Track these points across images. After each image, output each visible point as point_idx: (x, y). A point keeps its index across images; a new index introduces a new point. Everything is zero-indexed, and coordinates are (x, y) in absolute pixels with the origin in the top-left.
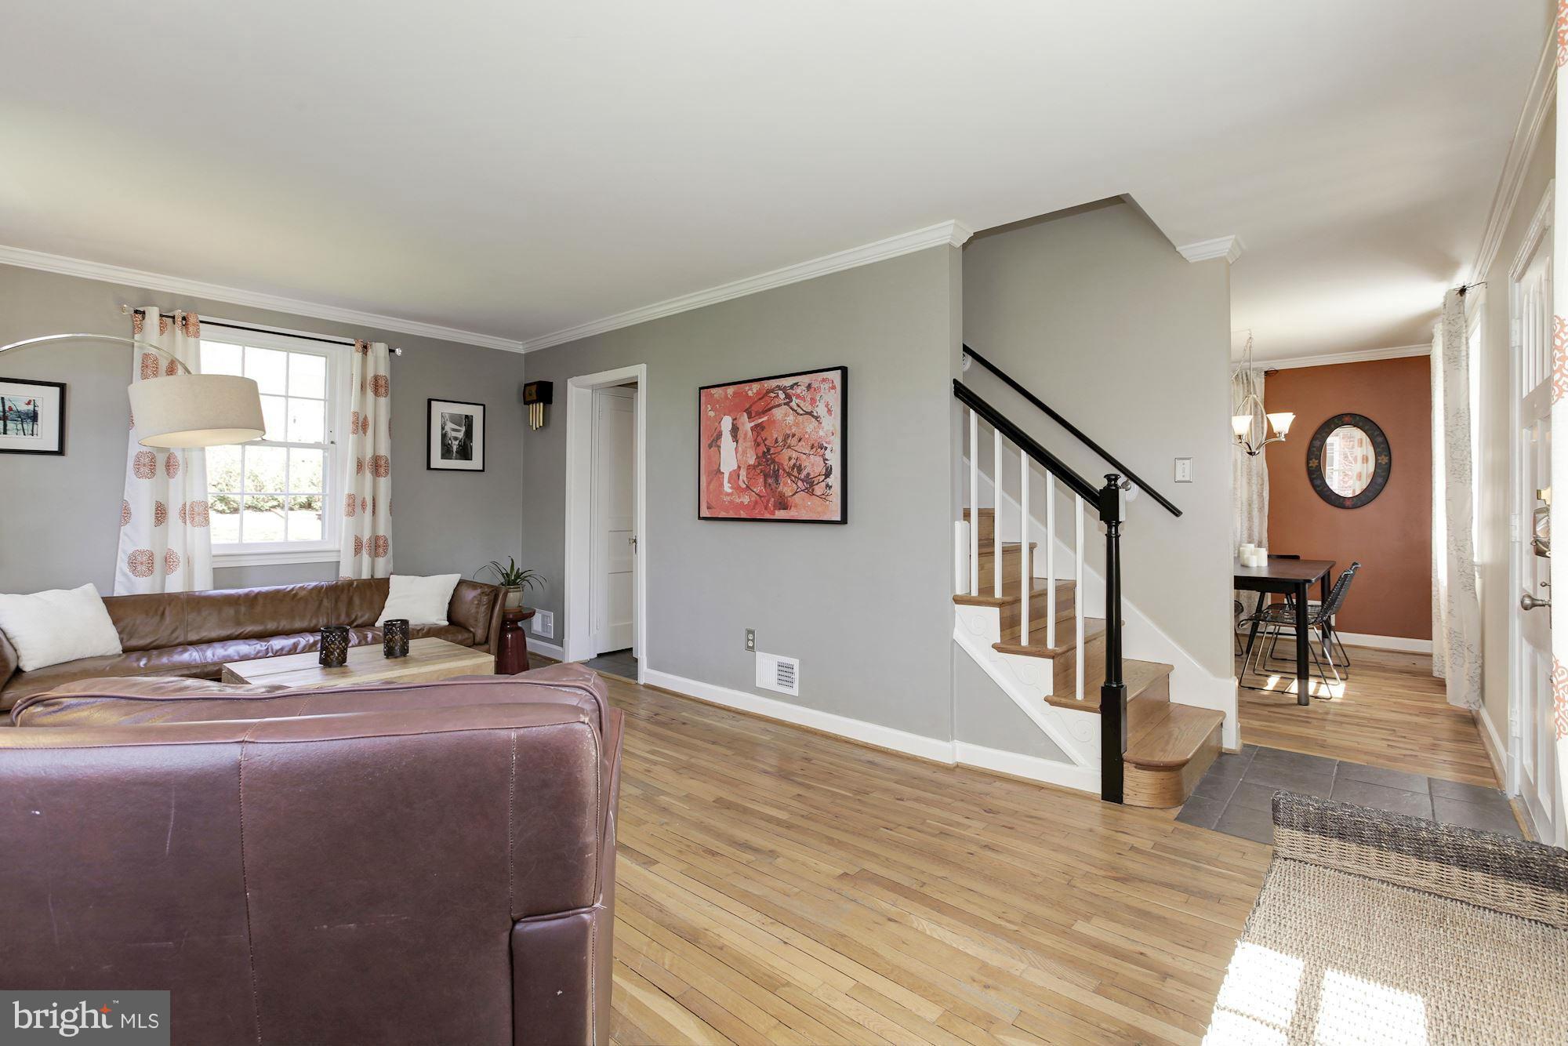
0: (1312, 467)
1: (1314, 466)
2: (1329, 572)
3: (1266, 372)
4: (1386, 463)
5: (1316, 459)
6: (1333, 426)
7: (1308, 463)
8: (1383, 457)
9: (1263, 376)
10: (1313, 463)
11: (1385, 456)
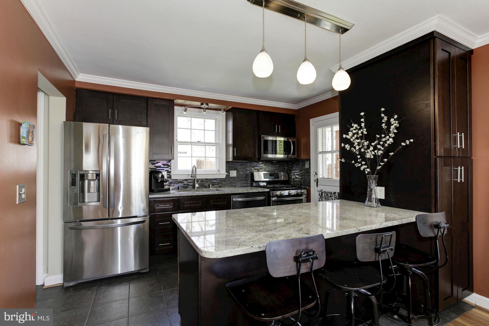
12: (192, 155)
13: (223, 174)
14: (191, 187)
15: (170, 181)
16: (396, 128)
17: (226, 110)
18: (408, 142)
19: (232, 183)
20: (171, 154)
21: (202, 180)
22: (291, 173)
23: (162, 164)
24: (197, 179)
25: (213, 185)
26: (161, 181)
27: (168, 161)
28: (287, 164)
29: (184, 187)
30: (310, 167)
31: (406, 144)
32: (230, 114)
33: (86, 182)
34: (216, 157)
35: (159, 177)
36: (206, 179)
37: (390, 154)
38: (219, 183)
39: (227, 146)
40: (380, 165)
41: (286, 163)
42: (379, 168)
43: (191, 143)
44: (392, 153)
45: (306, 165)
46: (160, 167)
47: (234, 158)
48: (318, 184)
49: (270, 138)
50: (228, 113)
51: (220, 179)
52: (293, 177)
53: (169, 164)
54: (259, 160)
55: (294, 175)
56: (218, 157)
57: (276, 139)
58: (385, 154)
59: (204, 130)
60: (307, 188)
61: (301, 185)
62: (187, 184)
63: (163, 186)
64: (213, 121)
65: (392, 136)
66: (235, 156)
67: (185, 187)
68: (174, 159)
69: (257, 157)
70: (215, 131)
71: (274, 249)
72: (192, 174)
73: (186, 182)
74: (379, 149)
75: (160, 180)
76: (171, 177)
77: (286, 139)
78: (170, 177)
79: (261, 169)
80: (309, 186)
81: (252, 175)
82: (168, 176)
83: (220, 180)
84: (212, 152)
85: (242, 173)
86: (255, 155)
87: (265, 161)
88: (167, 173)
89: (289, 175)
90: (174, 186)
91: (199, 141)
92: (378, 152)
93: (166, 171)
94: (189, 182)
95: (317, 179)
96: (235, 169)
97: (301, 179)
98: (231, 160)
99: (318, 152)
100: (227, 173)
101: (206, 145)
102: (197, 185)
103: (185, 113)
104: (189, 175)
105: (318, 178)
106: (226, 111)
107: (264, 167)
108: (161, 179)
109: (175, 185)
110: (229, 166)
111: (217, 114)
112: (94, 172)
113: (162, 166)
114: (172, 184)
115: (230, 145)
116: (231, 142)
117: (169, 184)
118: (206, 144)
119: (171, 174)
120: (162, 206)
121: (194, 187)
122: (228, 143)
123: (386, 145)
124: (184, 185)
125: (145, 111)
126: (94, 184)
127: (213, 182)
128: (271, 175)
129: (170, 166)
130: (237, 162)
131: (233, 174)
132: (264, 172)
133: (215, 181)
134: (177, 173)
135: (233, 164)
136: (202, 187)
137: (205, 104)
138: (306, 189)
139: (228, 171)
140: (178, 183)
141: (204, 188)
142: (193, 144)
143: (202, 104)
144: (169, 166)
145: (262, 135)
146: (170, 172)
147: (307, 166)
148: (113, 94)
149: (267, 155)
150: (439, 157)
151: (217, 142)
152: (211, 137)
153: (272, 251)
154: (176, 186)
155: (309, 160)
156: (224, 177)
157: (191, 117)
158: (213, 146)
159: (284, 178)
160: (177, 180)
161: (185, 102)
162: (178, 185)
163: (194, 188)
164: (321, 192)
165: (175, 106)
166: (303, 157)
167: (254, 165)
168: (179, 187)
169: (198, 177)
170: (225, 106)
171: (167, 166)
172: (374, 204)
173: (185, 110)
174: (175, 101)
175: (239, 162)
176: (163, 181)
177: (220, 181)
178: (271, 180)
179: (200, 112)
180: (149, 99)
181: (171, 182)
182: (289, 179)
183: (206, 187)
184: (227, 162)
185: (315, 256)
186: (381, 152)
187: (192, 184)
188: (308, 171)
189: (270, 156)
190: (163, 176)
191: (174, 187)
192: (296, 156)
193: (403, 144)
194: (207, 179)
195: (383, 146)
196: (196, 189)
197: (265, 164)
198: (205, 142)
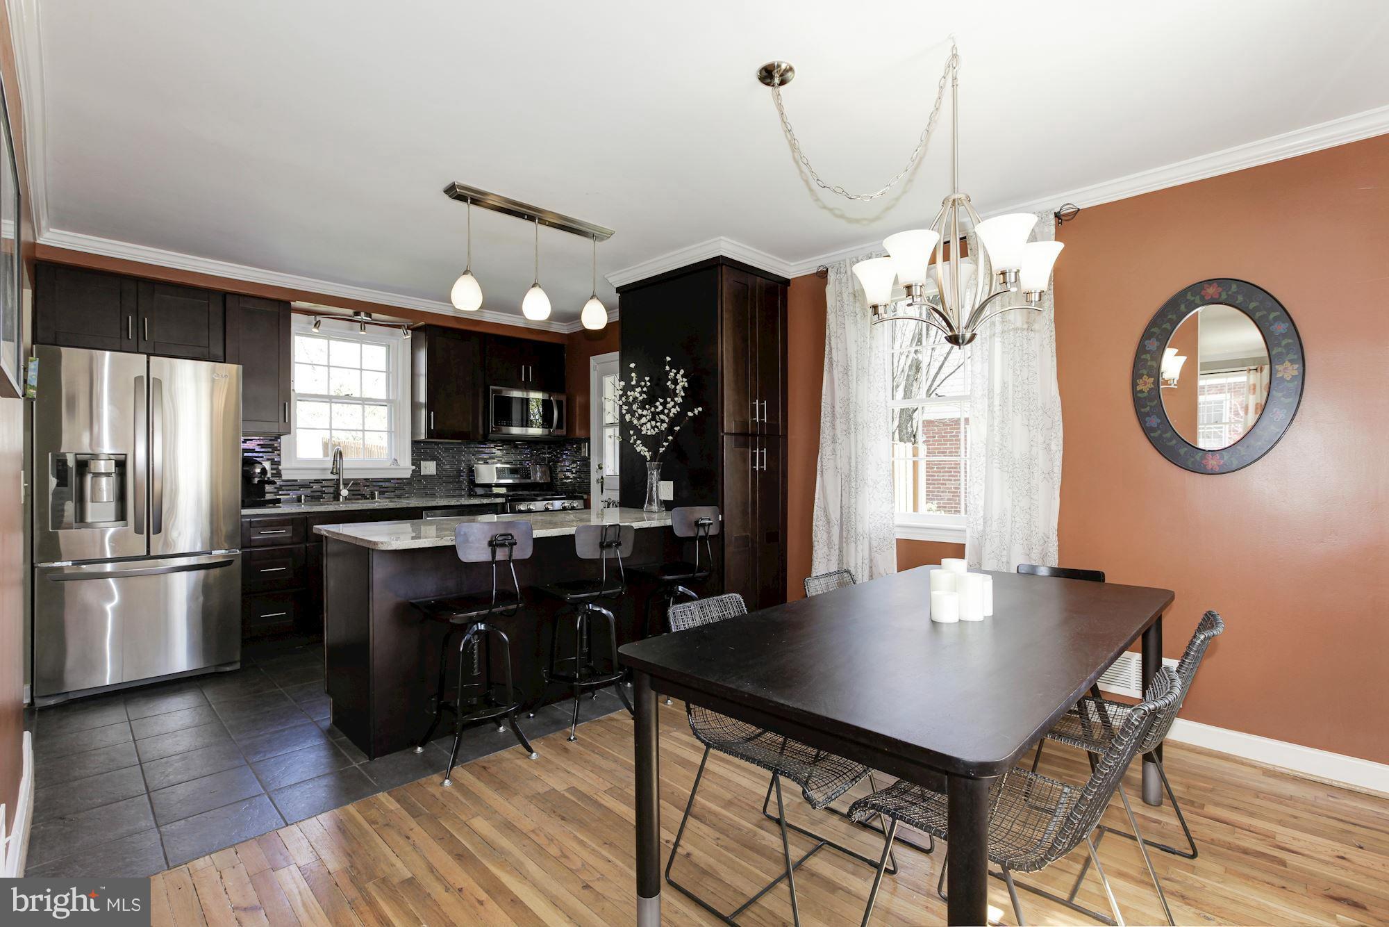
0: (1141, 391)
1: (1146, 388)
2: (1159, 620)
3: (1057, 215)
4: (1294, 377)
5: (1149, 376)
6: (1183, 308)
7: (1134, 385)
8: (1287, 364)
9: (1053, 222)
10: (1145, 383)
11: (1292, 361)
12: (331, 426)
13: (405, 469)
14: (329, 498)
15: (279, 483)
16: (684, 388)
17: (411, 327)
18: (696, 412)
19: (425, 488)
20: (285, 421)
21: (356, 482)
22: (556, 467)
23: (259, 445)
24: (343, 479)
25: (381, 493)
26: (258, 481)
27: (273, 438)
28: (549, 448)
29: (312, 497)
30: (589, 454)
31: (694, 414)
32: (422, 336)
33: (89, 478)
34: (389, 432)
35: (255, 473)
36: (365, 479)
37: (676, 428)
38: (396, 489)
39: (415, 406)
40: (664, 446)
41: (546, 447)
42: (662, 450)
43: (329, 399)
44: (678, 428)
45: (583, 450)
46: (253, 451)
47: (430, 433)
48: (604, 488)
49: (516, 394)
50: (416, 332)
51: (398, 479)
52: (561, 476)
53: (275, 445)
54: (485, 440)
55: (562, 471)
56: (393, 430)
57: (527, 395)
58: (670, 430)
59: (361, 370)
60: (585, 497)
61: (574, 491)
62: (319, 490)
63: (263, 493)
64: (382, 351)
65: (679, 402)
66: (432, 428)
67: (316, 498)
68: (290, 433)
69: (481, 432)
70: (388, 372)
71: (465, 532)
72: (333, 468)
73: (316, 487)
74: (663, 421)
75: (256, 480)
76: (281, 474)
77: (546, 397)
78: (278, 474)
79: (490, 458)
80: (588, 493)
81: (471, 472)
82: (274, 472)
83: (399, 481)
84: (379, 418)
85: (448, 467)
86: (476, 426)
87: (499, 440)
88: (272, 464)
89: (552, 471)
90: (289, 495)
91: (348, 395)
92: (661, 425)
93: (268, 459)
94: (324, 487)
95: (602, 478)
96: (433, 458)
97: (575, 478)
98: (423, 437)
99: (604, 424)
100: (414, 467)
101: (366, 404)
102: (344, 492)
103: (315, 330)
104: (325, 469)
105: (604, 477)
106: (412, 330)
107: (499, 453)
108: (261, 477)
109: (289, 492)
110: (420, 450)
111: (392, 335)
112: (112, 457)
113: (257, 449)
114: (283, 490)
115: (421, 404)
116: (422, 397)
117: (276, 490)
118: (364, 401)
119: (280, 467)
120: (268, 534)
121: (336, 496)
122: (416, 400)
123: (671, 415)
124: (312, 492)
125: (220, 323)
126: (108, 484)
127: (381, 487)
128: (513, 471)
129: (279, 450)
130: (436, 444)
131: (429, 468)
132: (499, 465)
133: (387, 484)
134: (294, 465)
135: (429, 446)
136: (356, 497)
137: (362, 314)
138: (581, 498)
139: (416, 461)
140: (298, 488)
141: (362, 499)
142: (333, 400)
143: (357, 314)
144: (276, 449)
145: (491, 387)
146: (279, 463)
147: (584, 453)
148: (137, 280)
149: (509, 429)
150: (727, 434)
151: (391, 398)
152: (377, 387)
153: (462, 533)
154: (293, 495)
155: (588, 440)
156: (407, 474)
157: (329, 339)
158: (380, 405)
159: (541, 478)
160: (296, 481)
161: (316, 306)
162: (299, 492)
163: (339, 500)
164: (606, 503)
165: (292, 314)
166: (579, 433)
167: (476, 449)
168: (301, 496)
169: (347, 475)
170: (409, 320)
171: (270, 450)
172: (655, 507)
173: (317, 324)
174: (292, 303)
175: (441, 443)
176: (263, 483)
177: (398, 483)
178: (517, 481)
179: (351, 329)
180: (228, 296)
181: (280, 486)
182: (552, 480)
183: (366, 498)
184: (415, 443)
185: (514, 541)
186: (665, 425)
187: (331, 490)
188: (586, 463)
189: (516, 430)
190: (264, 471)
191: (288, 497)
192: (563, 432)
193: (690, 414)
194: (369, 479)
195: (668, 415)
196: (341, 500)
197: (501, 448)
198: (363, 396)
